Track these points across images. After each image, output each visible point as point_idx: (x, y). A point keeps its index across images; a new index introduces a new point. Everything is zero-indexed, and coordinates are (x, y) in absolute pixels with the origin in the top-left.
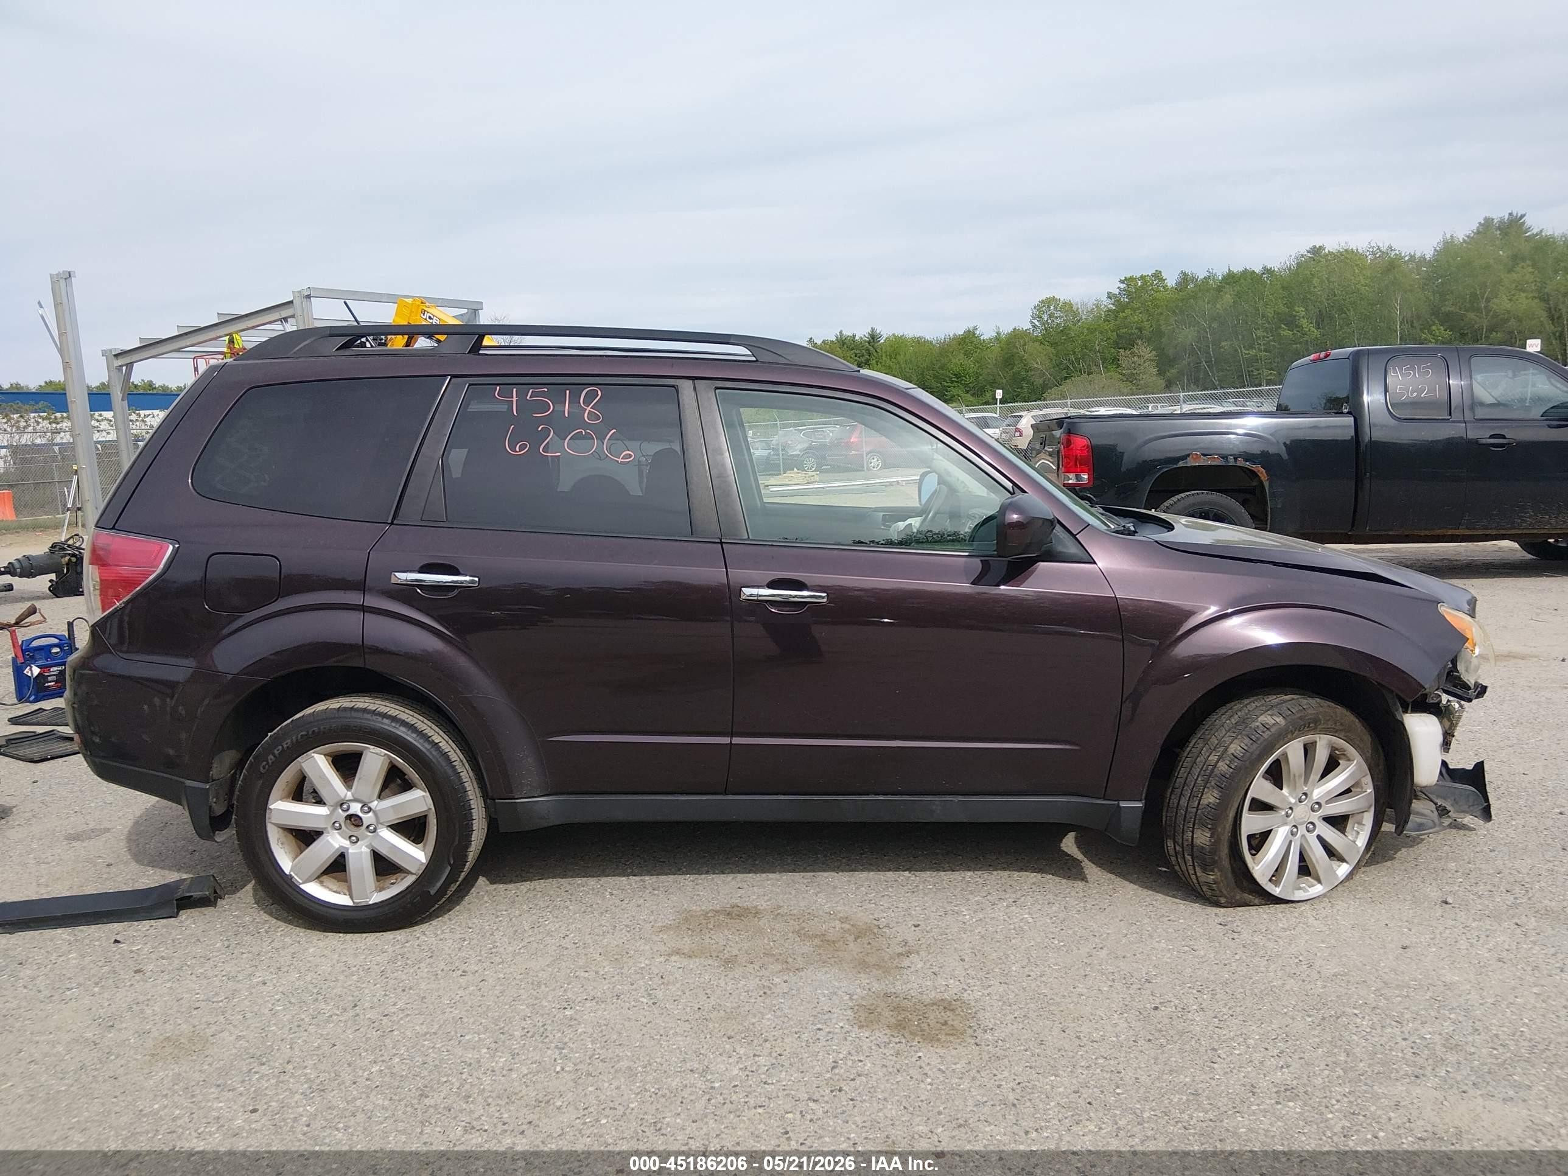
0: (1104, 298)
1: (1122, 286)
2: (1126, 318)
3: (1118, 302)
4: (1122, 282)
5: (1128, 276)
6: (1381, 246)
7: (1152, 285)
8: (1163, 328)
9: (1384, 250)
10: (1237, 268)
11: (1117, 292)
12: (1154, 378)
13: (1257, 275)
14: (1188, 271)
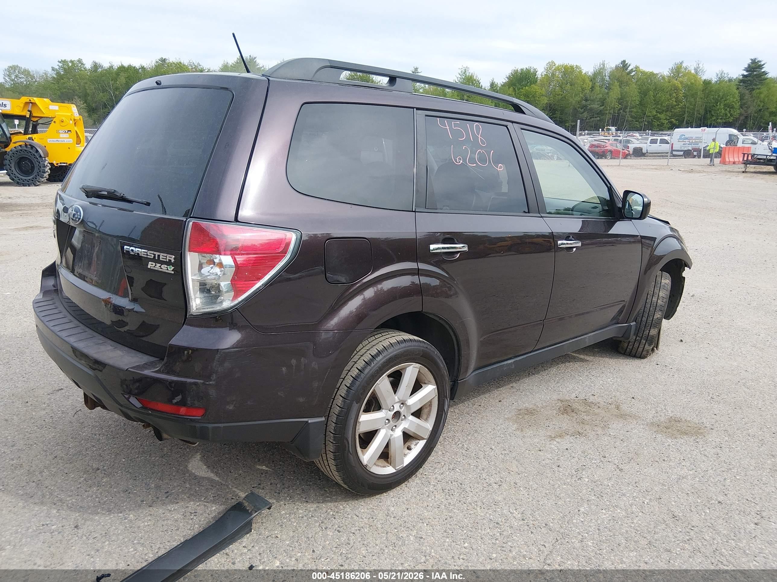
0: (50, 70)
1: (60, 65)
2: (64, 83)
3: (58, 73)
4: (60, 62)
5: (63, 59)
6: (195, 63)
7: (77, 66)
8: (88, 91)
9: (196, 65)
10: (126, 64)
11: (57, 67)
12: (87, 119)
13: (137, 69)
14: (97, 61)
